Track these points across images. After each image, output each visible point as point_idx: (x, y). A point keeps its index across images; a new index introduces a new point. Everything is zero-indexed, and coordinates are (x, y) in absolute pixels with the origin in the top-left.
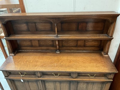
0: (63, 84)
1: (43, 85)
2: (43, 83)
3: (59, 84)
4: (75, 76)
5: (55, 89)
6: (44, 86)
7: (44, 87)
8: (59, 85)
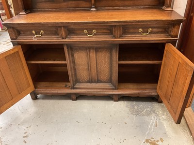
0: (100, 53)
1: (71, 56)
2: (70, 51)
3: (95, 53)
4: (118, 32)
5: (88, 64)
6: (71, 58)
7: (71, 61)
8: (95, 55)
